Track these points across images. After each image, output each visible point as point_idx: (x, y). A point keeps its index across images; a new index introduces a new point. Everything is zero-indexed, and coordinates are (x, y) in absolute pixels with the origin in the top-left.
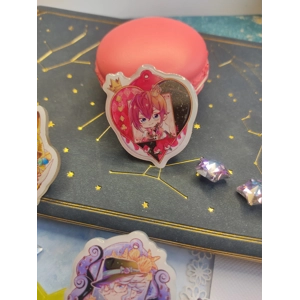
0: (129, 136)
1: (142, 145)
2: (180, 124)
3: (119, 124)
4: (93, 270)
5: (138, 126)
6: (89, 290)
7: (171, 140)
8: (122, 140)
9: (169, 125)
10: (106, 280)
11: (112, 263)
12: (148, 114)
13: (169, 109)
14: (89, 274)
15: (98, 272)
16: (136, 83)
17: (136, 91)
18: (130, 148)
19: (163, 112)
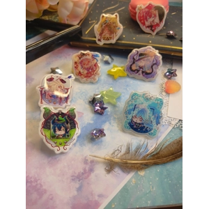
0: (144, 24)
1: (148, 27)
2: (161, 19)
3: (140, 21)
4: (135, 57)
5: (147, 20)
6: (134, 63)
7: (158, 25)
8: (141, 25)
9: (157, 20)
10: (139, 59)
11: (141, 55)
12: (150, 17)
13: (157, 15)
14: (134, 58)
15: (137, 58)
16: (147, 7)
17: (147, 10)
18: (143, 28)
19: (155, 16)
